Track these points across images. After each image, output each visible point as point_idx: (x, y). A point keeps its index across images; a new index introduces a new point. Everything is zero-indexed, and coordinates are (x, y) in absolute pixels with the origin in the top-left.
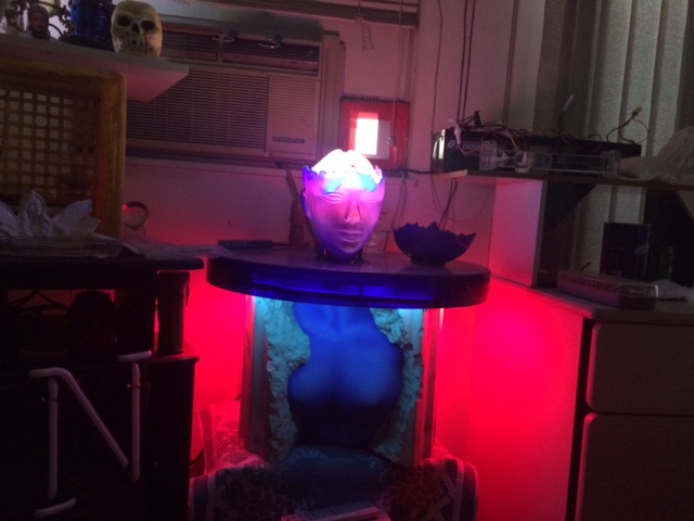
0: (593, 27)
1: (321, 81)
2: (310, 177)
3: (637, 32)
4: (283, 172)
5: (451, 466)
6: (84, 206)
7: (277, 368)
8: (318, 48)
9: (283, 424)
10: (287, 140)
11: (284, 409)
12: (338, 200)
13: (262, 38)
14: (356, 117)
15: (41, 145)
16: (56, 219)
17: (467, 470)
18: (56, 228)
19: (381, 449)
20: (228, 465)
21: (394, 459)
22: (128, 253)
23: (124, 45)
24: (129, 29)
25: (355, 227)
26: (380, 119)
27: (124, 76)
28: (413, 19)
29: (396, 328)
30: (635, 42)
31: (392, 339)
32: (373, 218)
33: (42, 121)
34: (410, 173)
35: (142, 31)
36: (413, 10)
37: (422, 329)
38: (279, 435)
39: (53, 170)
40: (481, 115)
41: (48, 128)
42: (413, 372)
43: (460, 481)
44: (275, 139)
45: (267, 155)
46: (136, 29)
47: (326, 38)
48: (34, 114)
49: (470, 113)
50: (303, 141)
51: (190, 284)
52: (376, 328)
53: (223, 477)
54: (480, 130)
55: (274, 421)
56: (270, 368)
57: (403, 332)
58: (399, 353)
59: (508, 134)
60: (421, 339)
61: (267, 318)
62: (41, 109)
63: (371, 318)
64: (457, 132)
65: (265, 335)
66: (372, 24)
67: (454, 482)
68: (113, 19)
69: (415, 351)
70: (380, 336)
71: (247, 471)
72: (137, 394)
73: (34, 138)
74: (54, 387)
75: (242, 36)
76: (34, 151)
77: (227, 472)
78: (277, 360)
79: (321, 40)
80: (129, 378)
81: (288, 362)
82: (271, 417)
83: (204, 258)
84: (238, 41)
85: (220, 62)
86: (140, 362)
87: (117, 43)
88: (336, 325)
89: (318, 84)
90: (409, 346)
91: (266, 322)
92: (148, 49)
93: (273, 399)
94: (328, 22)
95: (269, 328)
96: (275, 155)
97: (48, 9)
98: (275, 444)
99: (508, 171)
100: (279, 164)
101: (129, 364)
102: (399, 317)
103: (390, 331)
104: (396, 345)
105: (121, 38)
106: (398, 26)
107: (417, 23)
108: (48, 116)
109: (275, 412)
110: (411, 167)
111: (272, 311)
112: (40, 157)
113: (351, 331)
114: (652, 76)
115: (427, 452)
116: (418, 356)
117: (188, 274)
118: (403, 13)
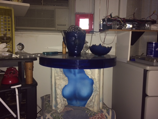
5: (108, 111)
34: (94, 32)
40: (112, 15)
49: (109, 14)
50: (66, 25)
52: (86, 74)
54: (112, 19)
59: (120, 19)
64: (106, 19)
67: (109, 115)
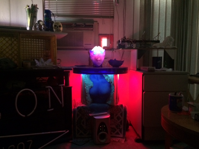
0: (151, 16)
1: (94, 32)
2: (91, 52)
3: (160, 16)
4: (87, 51)
5: (122, 106)
6: (50, 60)
7: (87, 88)
8: (92, 25)
9: (89, 98)
10: (87, 44)
11: (89, 96)
12: (96, 56)
13: (81, 24)
14: (102, 38)
15: (40, 49)
16: (45, 63)
17: (125, 106)
18: (46, 64)
19: (108, 103)
20: (79, 106)
21: (110, 104)
22: (58, 68)
23: (56, 30)
24: (56, 27)
25: (100, 60)
26: (107, 38)
27: (56, 35)
28: (113, 17)
29: (109, 79)
30: (160, 18)
31: (108, 81)
32: (103, 59)
33: (40, 45)
34: (114, 50)
35: (59, 27)
36: (113, 15)
37: (113, 79)
38: (88, 100)
39: (43, 54)
40: (126, 37)
41: (41, 46)
42: (113, 87)
43: (123, 108)
44: (85, 44)
45: (84, 48)
46: (58, 27)
47: (95, 23)
48: (38, 43)
50: (91, 44)
51: (70, 73)
52: (105, 80)
53: (78, 108)
54: (125, 40)
55: (87, 98)
56: (86, 88)
57: (110, 80)
58: (110, 84)
59: (131, 40)
60: (113, 81)
61: (85, 79)
62: (40, 42)
63: (104, 78)
64: (121, 41)
65: (84, 82)
66: (104, 19)
67: (122, 108)
68: (53, 25)
69: (113, 83)
70: (106, 81)
71: (82, 107)
72: (62, 92)
73: (39, 48)
74: (49, 89)
75: (77, 24)
76: (39, 50)
77: (79, 107)
78: (87, 86)
79: (94, 23)
80: (61, 89)
81: (89, 87)
82: (86, 97)
83: (72, 69)
84: (77, 25)
85: (73, 30)
86: (62, 86)
87: (54, 30)
88: (98, 79)
89: (93, 33)
90: (111, 82)
91: (85, 80)
92: (60, 30)
93: (86, 93)
94: (95, 19)
95: (85, 81)
96: (85, 48)
97: (42, 24)
98: (87, 102)
99: (131, 48)
100: (86, 50)
101: (61, 86)
102: (109, 77)
103: (108, 80)
104: (109, 83)
105: (55, 29)
106: (109, 19)
107: (114, 18)
108: (41, 43)
109: (87, 96)
110: (114, 48)
111: (85, 77)
112: (40, 51)
113: (100, 80)
114: (164, 25)
115: (117, 103)
116: (113, 84)
117: (69, 71)
118: (111, 16)
